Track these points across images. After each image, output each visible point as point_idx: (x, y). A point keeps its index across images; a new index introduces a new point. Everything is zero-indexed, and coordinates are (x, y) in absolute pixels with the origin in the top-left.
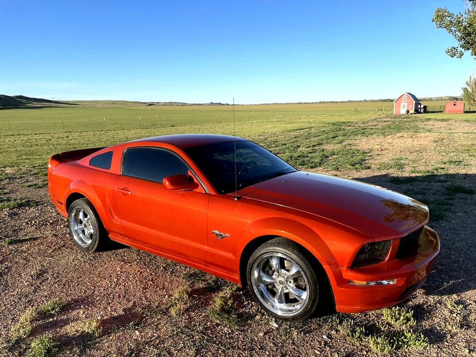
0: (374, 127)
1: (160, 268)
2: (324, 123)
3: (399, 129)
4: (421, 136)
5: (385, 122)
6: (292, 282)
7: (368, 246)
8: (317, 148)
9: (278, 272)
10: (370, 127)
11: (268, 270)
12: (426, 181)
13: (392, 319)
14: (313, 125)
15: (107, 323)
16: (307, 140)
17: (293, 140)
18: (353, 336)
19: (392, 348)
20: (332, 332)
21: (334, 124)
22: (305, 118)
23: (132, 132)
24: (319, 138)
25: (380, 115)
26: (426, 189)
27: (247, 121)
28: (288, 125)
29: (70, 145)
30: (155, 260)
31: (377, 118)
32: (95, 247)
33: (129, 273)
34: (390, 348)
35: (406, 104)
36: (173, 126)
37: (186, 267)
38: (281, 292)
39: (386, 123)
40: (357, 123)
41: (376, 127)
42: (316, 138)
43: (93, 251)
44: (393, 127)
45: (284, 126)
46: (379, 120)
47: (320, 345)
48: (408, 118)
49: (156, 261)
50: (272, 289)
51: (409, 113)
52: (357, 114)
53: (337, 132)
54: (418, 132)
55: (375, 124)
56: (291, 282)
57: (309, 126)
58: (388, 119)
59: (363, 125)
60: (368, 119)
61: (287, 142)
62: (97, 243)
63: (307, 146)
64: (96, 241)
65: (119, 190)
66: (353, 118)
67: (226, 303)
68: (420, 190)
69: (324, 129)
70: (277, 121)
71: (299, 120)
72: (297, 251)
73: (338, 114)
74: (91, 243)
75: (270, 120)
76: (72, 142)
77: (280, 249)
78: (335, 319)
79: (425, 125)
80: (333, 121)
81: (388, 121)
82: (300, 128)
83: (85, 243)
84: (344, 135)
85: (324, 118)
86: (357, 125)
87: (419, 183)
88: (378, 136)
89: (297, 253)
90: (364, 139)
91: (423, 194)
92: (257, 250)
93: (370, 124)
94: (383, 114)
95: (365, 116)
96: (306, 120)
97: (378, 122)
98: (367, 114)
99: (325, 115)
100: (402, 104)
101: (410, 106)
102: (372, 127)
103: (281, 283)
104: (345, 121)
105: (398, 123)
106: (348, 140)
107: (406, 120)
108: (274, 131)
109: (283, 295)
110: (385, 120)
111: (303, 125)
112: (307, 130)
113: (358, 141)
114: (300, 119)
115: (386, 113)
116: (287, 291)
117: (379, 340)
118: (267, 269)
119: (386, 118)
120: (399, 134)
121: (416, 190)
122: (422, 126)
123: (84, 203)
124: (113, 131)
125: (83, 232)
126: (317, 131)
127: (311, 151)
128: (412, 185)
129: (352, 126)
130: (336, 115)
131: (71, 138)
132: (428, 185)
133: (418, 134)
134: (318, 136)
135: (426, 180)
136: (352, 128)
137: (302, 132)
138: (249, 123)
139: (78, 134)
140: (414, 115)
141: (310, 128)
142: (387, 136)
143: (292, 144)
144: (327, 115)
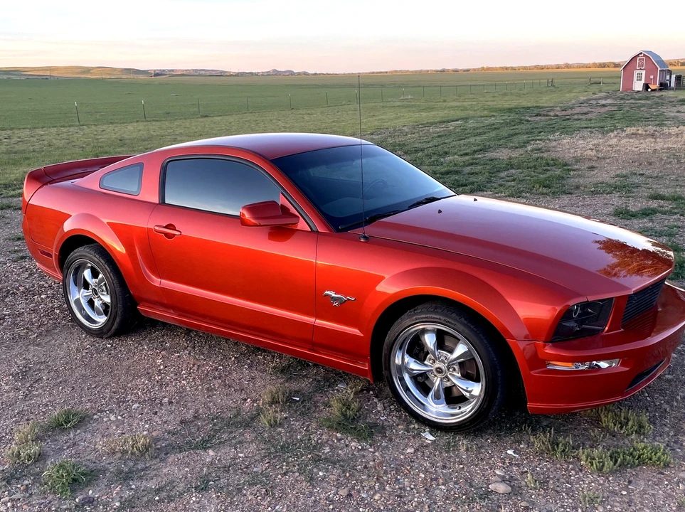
0: (584, 117)
1: (230, 358)
2: (491, 110)
3: (631, 120)
4: (669, 133)
5: (604, 106)
6: (457, 369)
7: (577, 309)
8: (480, 156)
9: (434, 355)
10: (576, 117)
11: (417, 352)
12: (676, 213)
13: (615, 425)
14: (471, 113)
15: (159, 441)
16: (462, 142)
17: (435, 142)
18: (554, 449)
19: (615, 465)
20: (522, 446)
21: (510, 110)
22: (455, 100)
23: (130, 127)
24: (484, 137)
25: (594, 94)
26: (675, 226)
27: (346, 106)
28: (424, 114)
29: (15, 153)
30: (219, 347)
31: (590, 100)
32: (114, 328)
33: (179, 368)
34: (612, 463)
35: (644, 72)
36: (206, 116)
37: (273, 357)
38: (439, 386)
39: (607, 109)
40: (552, 108)
41: (589, 116)
42: (478, 138)
43: (109, 334)
44: (619, 115)
45: (417, 115)
46: (594, 102)
47: (504, 464)
48: (647, 98)
49: (220, 349)
50: (424, 382)
51: (649, 90)
52: (551, 91)
53: (517, 127)
54: (665, 125)
55: (585, 110)
56: (454, 370)
57: (463, 114)
58: (609, 101)
59: (564, 113)
60: (573, 101)
61: (425, 146)
62: (118, 320)
63: (461, 153)
64: (115, 317)
65: (157, 228)
66: (545, 101)
67: (348, 408)
68: (666, 228)
69: (492, 120)
70: (403, 107)
71: (445, 104)
72: (465, 319)
73: (517, 91)
74: (108, 321)
75: (388, 104)
76: (17, 147)
77: (438, 317)
78: (525, 427)
79: (678, 112)
80: (506, 106)
81: (610, 105)
82: (446, 119)
83: (93, 321)
84: (530, 133)
85: (492, 99)
86: (552, 113)
87: (664, 217)
88: (591, 132)
89: (466, 322)
90: (566, 140)
91: (670, 235)
92: (399, 320)
93: (578, 110)
94: (600, 91)
95: (567, 95)
96: (458, 104)
97: (591, 106)
98: (570, 92)
99: (492, 95)
100: (636, 73)
101: (652, 77)
102: (580, 117)
103: (439, 371)
104: (529, 105)
105: (627, 108)
106: (536, 140)
107: (643, 102)
108: (398, 123)
109: (441, 390)
110: (603, 102)
111: (452, 112)
112: (459, 122)
113: (554, 144)
114: (445, 101)
115: (605, 88)
116: (448, 384)
117: (596, 453)
118: (416, 350)
119: (606, 98)
120: (629, 129)
121: (658, 228)
122: (672, 114)
123: (93, 252)
124: (93, 127)
125: (91, 303)
126: (476, 125)
127: (471, 161)
128: (651, 220)
129: (544, 115)
130: (512, 94)
131: (15, 139)
132: (679, 219)
133: (666, 130)
134: (480, 134)
135: (676, 211)
136: (543, 118)
137: (451, 126)
138: (350, 110)
139: (27, 132)
140: (658, 94)
141: (466, 119)
142: (607, 132)
143: (434, 148)
144: (496, 95)
